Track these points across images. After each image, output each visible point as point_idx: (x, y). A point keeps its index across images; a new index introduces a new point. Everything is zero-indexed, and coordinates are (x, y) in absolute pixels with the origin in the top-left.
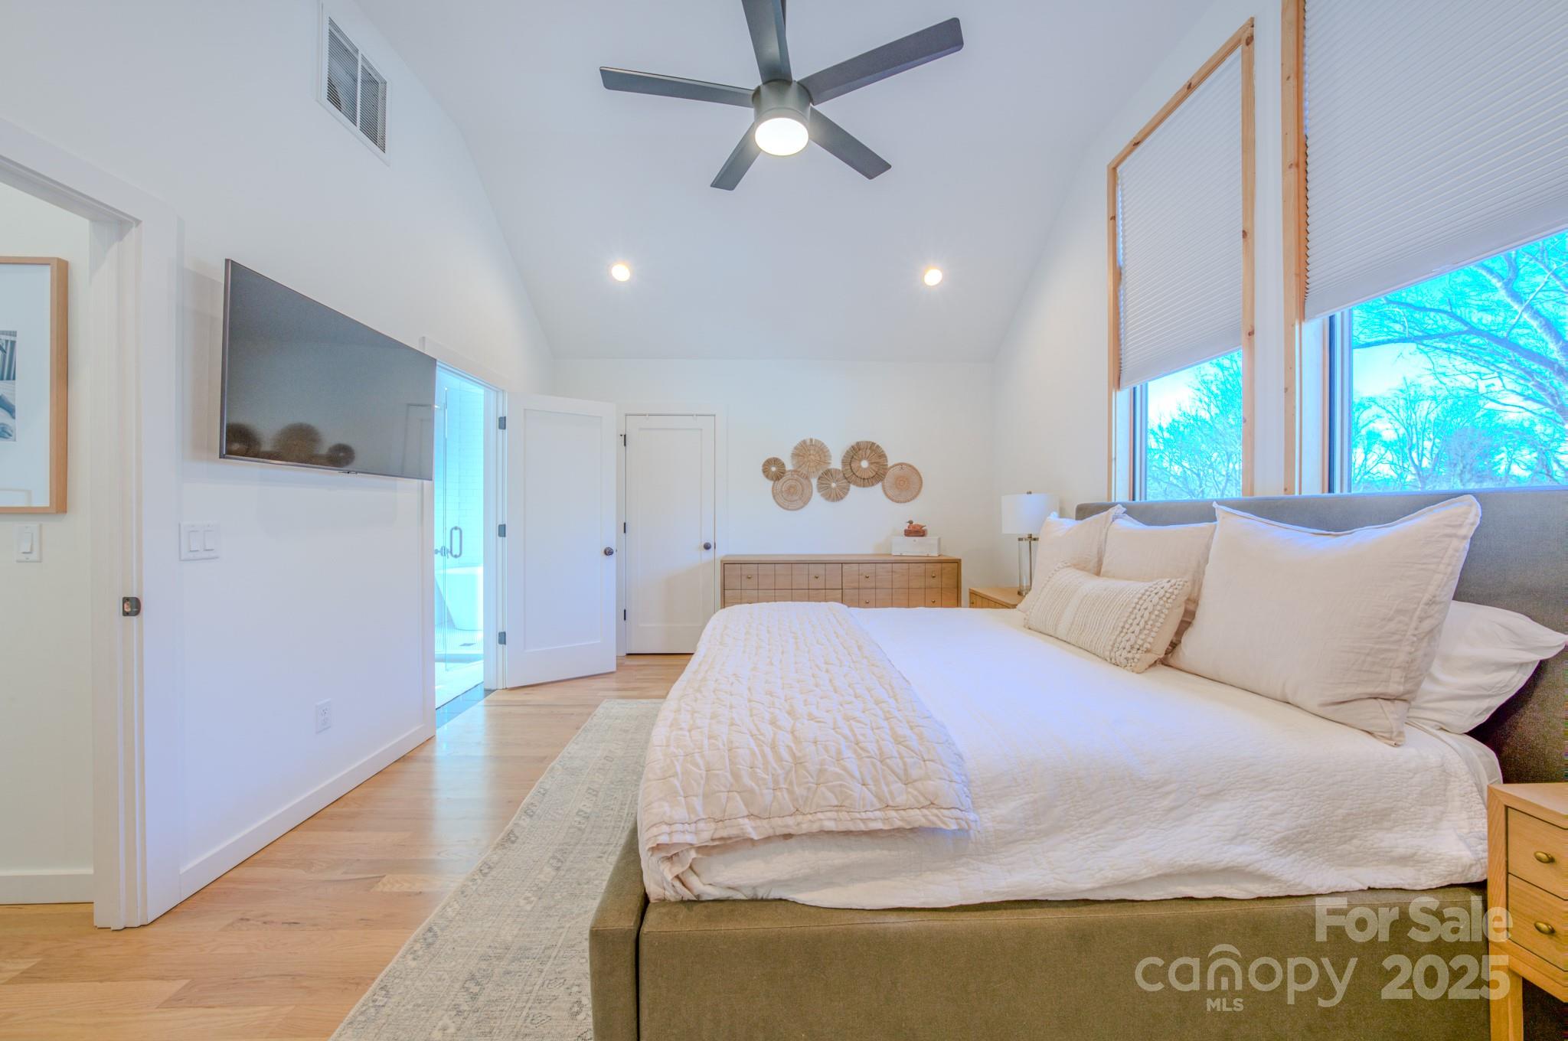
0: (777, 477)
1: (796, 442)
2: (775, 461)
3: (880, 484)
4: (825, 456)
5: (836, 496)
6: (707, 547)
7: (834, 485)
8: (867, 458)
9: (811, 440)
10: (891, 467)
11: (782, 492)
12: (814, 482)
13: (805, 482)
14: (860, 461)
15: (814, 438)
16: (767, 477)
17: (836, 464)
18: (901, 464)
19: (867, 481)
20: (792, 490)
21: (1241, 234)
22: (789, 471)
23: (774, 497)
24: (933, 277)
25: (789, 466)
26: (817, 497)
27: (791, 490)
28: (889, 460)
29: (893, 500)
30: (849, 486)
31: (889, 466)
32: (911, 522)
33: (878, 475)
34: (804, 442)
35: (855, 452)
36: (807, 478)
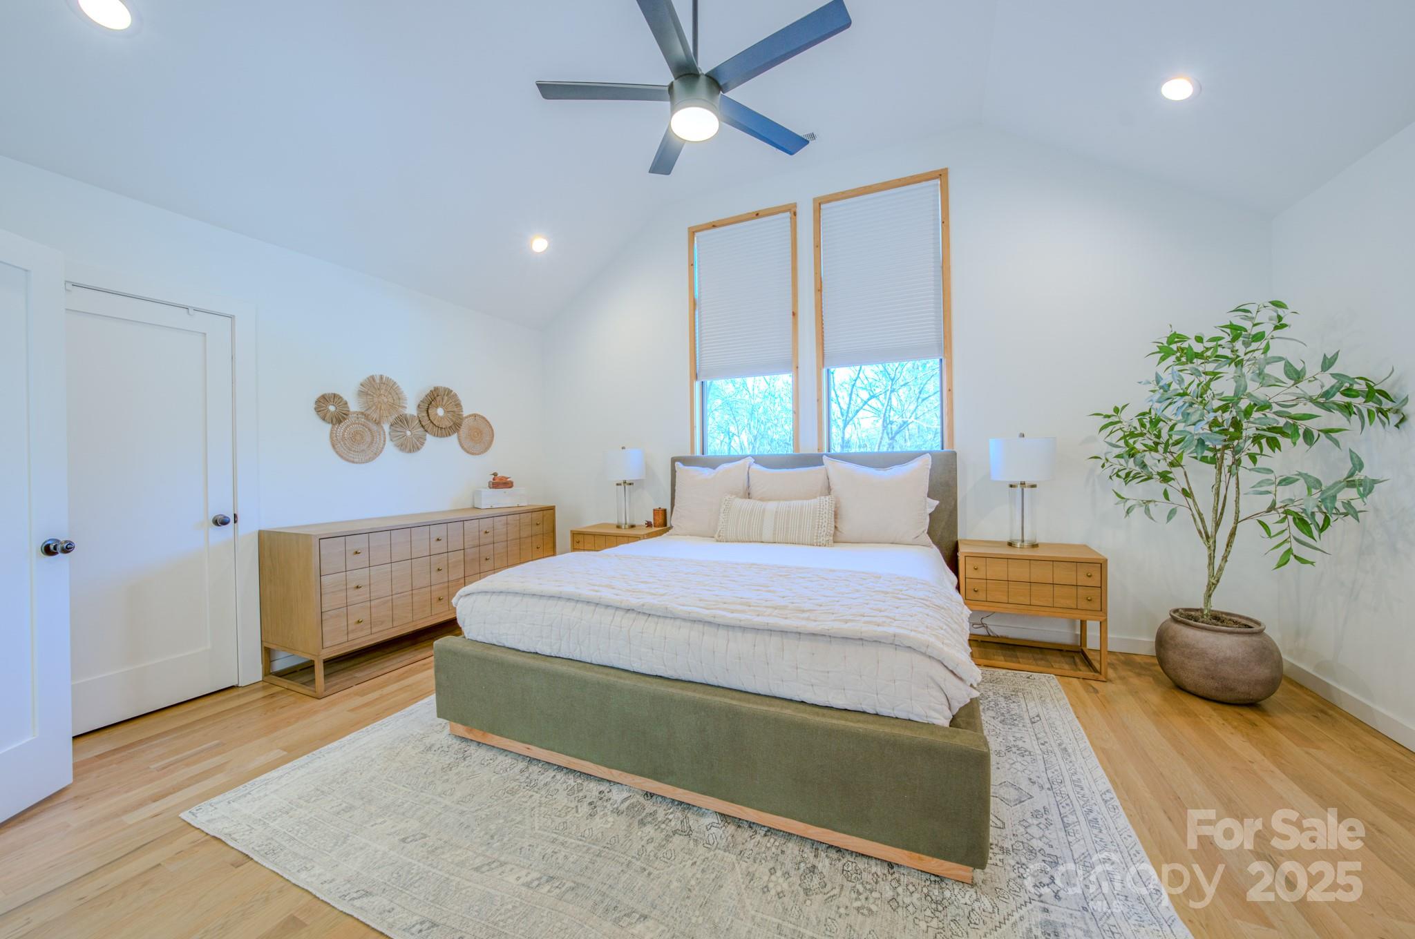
0: (339, 418)
1: (362, 377)
2: (335, 398)
3: (456, 435)
4: (399, 398)
5: (412, 447)
6: (221, 522)
7: (409, 433)
8: (443, 406)
9: (381, 377)
10: (466, 417)
11: (343, 439)
12: (386, 427)
13: (374, 428)
14: (437, 407)
15: (385, 375)
16: (324, 419)
17: (411, 409)
18: (475, 415)
19: (443, 431)
20: (358, 437)
21: (792, 314)
22: (354, 413)
23: (333, 446)
24: (540, 244)
25: (354, 406)
26: (390, 448)
27: (355, 438)
28: (464, 410)
29: (468, 452)
30: (425, 435)
31: (464, 416)
32: (495, 474)
33: (453, 426)
34: (373, 377)
35: (434, 398)
36: (378, 423)
